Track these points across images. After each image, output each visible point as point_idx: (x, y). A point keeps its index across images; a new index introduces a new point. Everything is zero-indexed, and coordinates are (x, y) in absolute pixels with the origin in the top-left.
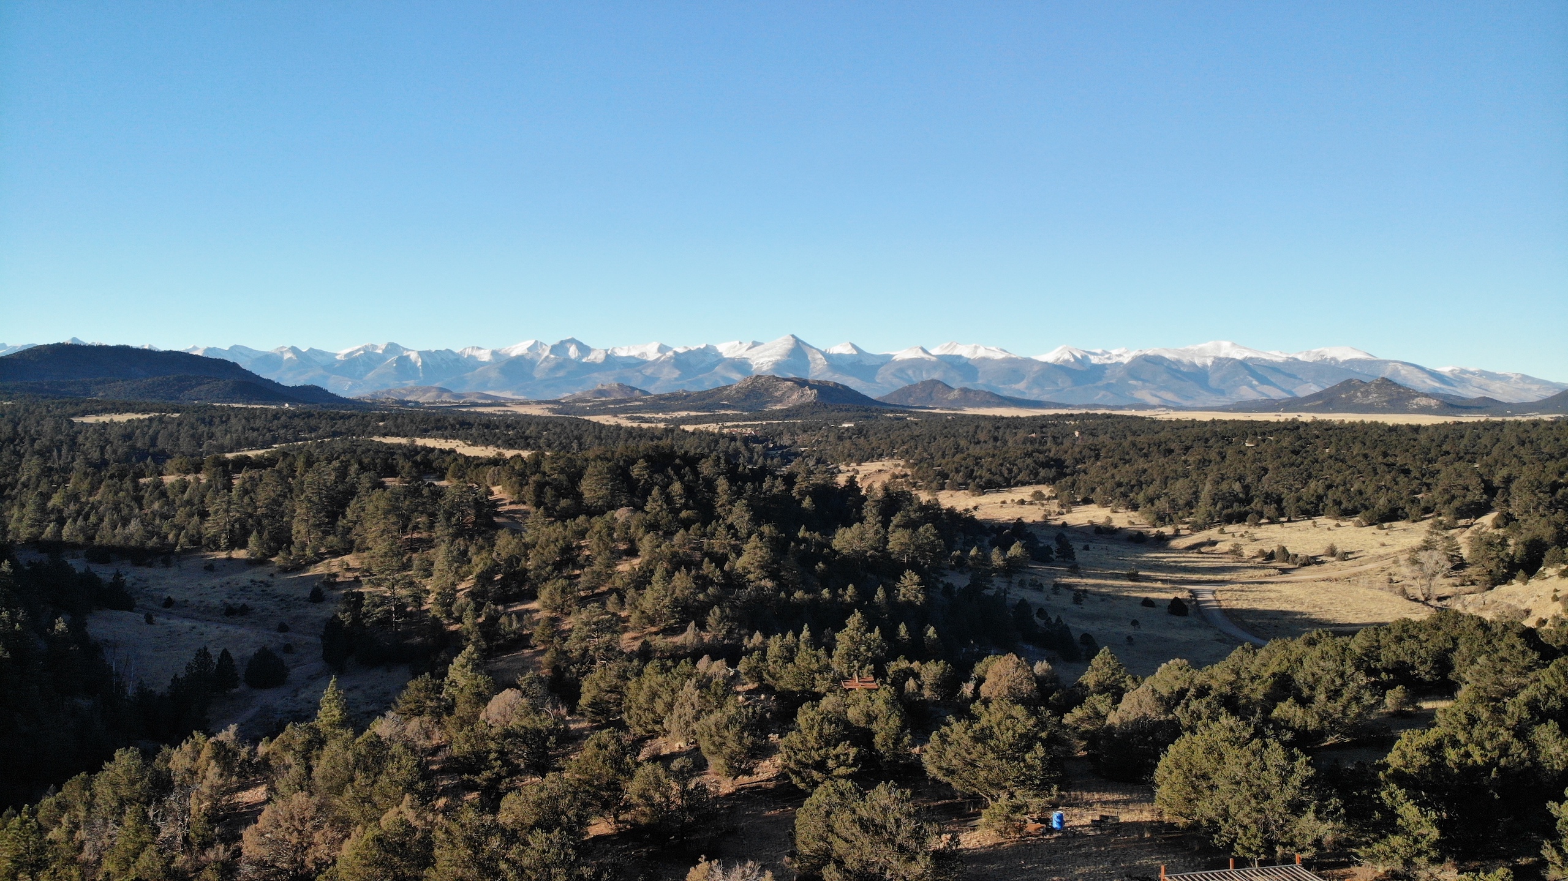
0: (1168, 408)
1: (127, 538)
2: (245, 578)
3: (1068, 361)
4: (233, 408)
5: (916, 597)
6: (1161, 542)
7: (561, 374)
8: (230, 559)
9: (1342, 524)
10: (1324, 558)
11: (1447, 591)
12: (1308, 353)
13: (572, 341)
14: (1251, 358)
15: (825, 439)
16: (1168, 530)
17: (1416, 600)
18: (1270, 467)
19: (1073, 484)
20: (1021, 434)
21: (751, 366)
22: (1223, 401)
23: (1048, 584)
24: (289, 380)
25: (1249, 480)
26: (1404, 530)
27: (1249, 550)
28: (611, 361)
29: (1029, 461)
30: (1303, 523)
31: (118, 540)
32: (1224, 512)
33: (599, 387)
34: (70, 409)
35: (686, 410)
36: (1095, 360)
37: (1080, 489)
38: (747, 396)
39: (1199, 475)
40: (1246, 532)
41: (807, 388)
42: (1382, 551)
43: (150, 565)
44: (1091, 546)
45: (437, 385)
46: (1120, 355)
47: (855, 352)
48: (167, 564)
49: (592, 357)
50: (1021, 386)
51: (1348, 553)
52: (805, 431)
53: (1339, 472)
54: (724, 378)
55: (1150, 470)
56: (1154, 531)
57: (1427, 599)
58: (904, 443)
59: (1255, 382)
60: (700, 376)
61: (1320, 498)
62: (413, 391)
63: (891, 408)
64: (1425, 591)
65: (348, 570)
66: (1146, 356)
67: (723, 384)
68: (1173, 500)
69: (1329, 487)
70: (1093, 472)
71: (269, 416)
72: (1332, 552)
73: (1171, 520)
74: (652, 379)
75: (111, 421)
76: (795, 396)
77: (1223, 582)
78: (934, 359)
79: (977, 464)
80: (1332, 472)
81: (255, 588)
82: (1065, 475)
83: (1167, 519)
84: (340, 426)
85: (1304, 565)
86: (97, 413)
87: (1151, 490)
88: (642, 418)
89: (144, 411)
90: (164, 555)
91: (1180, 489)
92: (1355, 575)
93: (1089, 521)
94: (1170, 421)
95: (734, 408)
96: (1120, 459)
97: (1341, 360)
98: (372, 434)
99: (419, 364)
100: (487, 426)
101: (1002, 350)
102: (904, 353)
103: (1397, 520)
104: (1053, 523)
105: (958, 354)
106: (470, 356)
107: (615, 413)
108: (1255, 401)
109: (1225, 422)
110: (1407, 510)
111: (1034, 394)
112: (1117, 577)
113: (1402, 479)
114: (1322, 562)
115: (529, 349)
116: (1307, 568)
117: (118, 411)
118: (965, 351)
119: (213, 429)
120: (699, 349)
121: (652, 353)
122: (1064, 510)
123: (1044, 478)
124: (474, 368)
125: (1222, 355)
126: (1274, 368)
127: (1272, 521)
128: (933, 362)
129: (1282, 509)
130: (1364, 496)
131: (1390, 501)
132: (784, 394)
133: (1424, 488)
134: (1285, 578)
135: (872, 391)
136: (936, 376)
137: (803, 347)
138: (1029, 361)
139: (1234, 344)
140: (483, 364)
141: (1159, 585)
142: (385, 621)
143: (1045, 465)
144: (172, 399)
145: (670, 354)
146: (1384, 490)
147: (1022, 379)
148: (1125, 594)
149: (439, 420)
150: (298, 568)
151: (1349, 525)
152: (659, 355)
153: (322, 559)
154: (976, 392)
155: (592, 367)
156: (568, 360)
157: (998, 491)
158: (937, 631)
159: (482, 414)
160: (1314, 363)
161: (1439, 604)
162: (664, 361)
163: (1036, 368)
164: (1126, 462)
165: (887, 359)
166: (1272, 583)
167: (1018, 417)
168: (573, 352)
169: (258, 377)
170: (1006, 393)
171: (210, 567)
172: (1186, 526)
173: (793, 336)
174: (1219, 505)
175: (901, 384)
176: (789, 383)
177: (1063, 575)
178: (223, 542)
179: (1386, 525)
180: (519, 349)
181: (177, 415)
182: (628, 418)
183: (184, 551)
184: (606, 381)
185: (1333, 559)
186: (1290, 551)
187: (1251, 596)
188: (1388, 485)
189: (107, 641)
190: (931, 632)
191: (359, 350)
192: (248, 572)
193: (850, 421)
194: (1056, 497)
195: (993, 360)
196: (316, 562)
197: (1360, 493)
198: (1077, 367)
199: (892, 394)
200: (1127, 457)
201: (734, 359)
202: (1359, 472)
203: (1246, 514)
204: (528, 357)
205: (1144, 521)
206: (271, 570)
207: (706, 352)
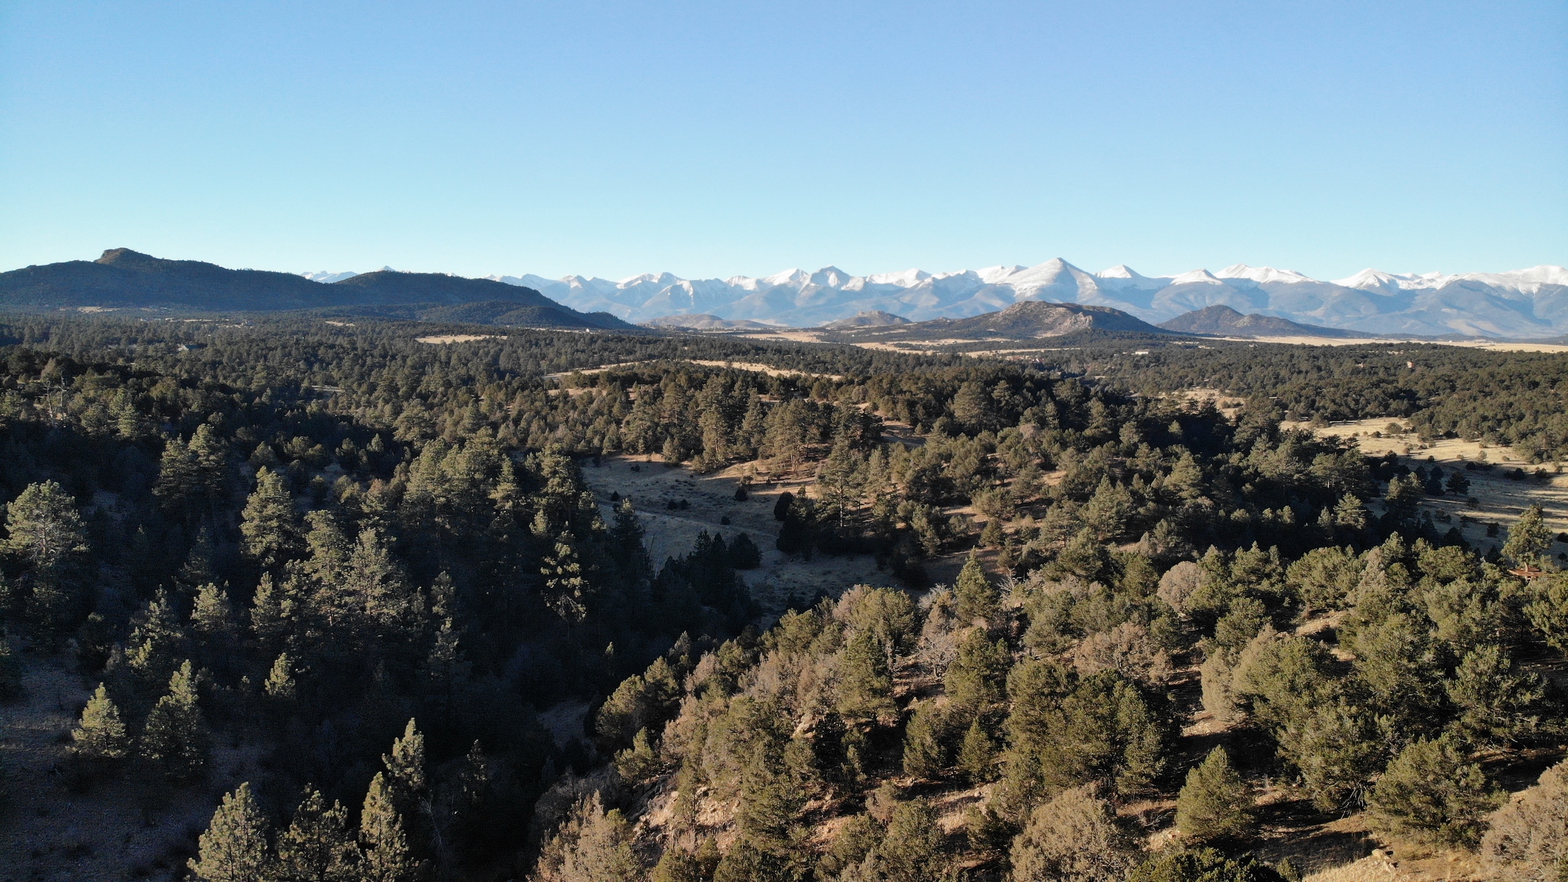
0: (1490, 339)
2: (668, 478)
3: (1372, 286)
5: (1357, 521)
6: (1542, 479)
7: (821, 302)
8: (650, 462)
13: (832, 269)
15: (1118, 367)
16: (1549, 467)
19: (1431, 417)
20: (1345, 363)
21: (1013, 292)
22: (1551, 333)
23: (1451, 516)
28: (869, 288)
29: (1377, 392)
33: (860, 315)
34: (408, 331)
35: (952, 337)
36: (1403, 285)
37: (1439, 422)
38: (1015, 324)
41: (1081, 314)
45: (709, 312)
46: (1432, 280)
47: (1129, 276)
48: (598, 464)
49: (850, 285)
50: (1318, 313)
52: (1095, 359)
54: (984, 305)
56: (1533, 468)
58: (1215, 372)
60: (961, 303)
62: (689, 319)
63: (1177, 335)
65: (759, 474)
66: (1463, 281)
67: (987, 311)
68: (1550, 436)
70: (1450, 404)
73: (1551, 457)
74: (909, 307)
76: (1067, 323)
78: (1219, 283)
79: (1319, 394)
81: (682, 487)
82: (1420, 408)
83: (1545, 456)
87: (1523, 425)
88: (910, 346)
90: (594, 457)
91: (1555, 424)
93: (1459, 456)
94: (1511, 353)
95: (1002, 336)
96: (1480, 392)
99: (691, 293)
101: (1297, 273)
102: (1184, 277)
104: (1418, 457)
105: (1247, 277)
106: (736, 286)
107: (880, 340)
111: (1333, 322)
115: (791, 278)
118: (1255, 274)
120: (959, 275)
121: (910, 280)
122: (1427, 444)
123: (1396, 410)
124: (740, 297)
125: (1549, 281)
128: (1218, 286)
132: (1055, 321)
135: (1154, 315)
136: (1221, 301)
137: (1074, 273)
138: (1327, 286)
140: (749, 293)
143: (1396, 395)
145: (928, 280)
147: (1319, 306)
150: (712, 471)
152: (917, 282)
153: (731, 464)
154: (1269, 319)
155: (851, 295)
156: (827, 288)
157: (1345, 423)
159: (758, 340)
162: (922, 288)
163: (1335, 294)
164: (1487, 394)
165: (1165, 283)
167: (1330, 346)
168: (832, 280)
169: (555, 304)
170: (1300, 321)
171: (636, 468)
173: (1061, 260)
175: (1181, 311)
176: (1061, 309)
178: (641, 446)
180: (780, 278)
181: (505, 337)
182: (896, 346)
183: (610, 454)
184: (866, 308)
191: (637, 280)
192: (669, 474)
193: (1144, 349)
194: (1413, 430)
195: (1287, 284)
196: (725, 467)
198: (1383, 293)
199: (1172, 321)
201: (995, 285)
204: (790, 286)
205: (1519, 458)
206: (688, 472)
207: (968, 278)
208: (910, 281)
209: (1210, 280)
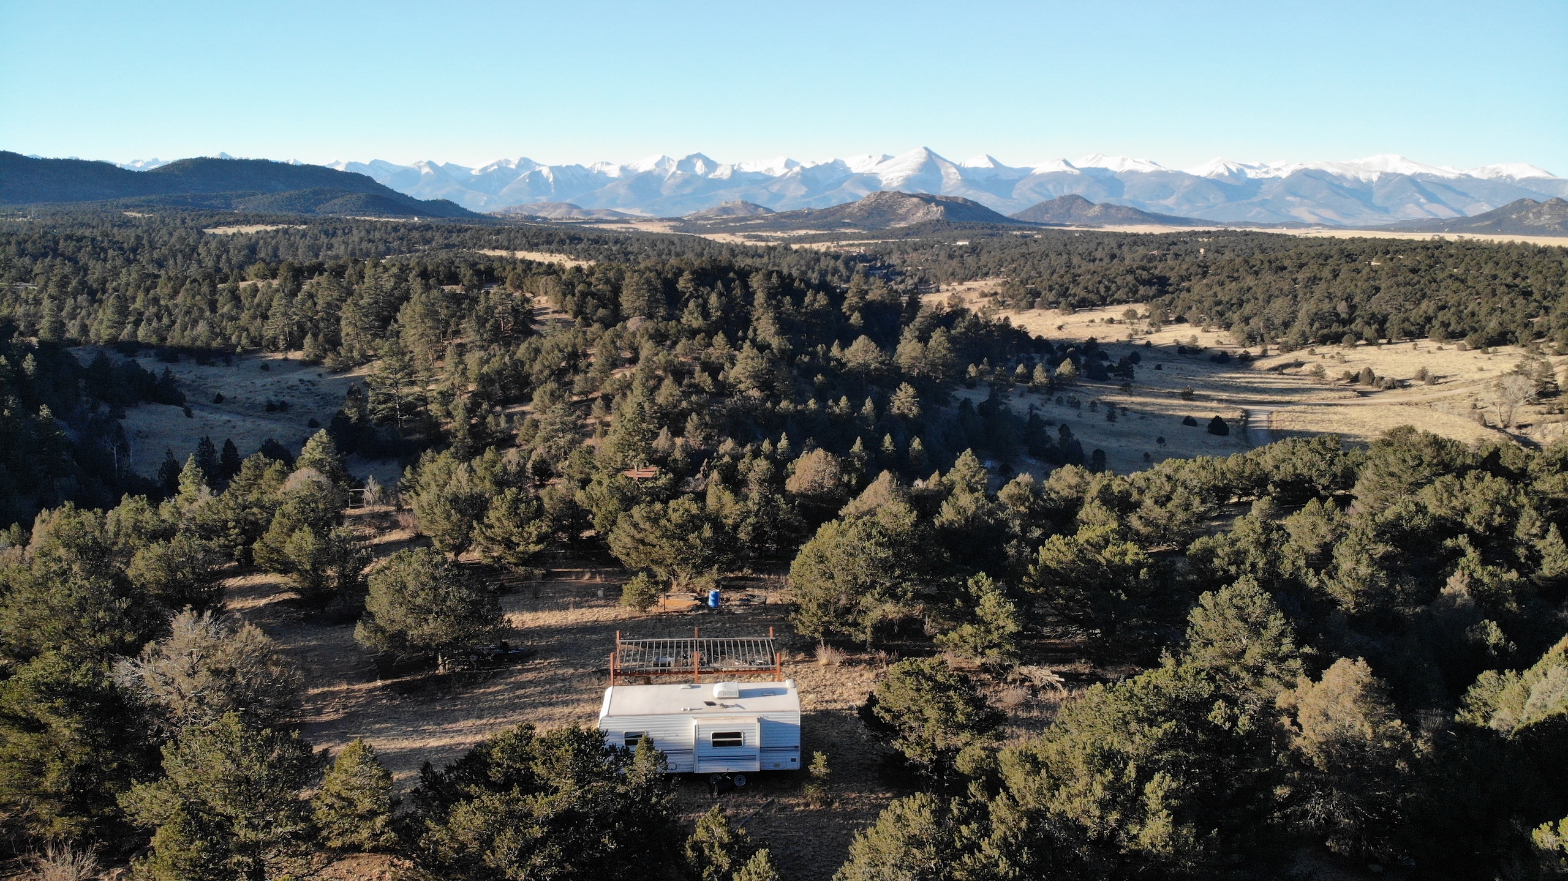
0: (1324, 226)
1: (194, 339)
2: (294, 378)
3: (1222, 175)
4: (358, 221)
5: (911, 410)
6: (1245, 362)
7: (688, 190)
8: (286, 360)
9: (1444, 346)
10: (1412, 382)
11: (1530, 418)
12: (1483, 169)
13: (699, 156)
14: (1421, 174)
15: (934, 257)
16: (1255, 351)
17: (1494, 427)
18: (1383, 286)
19: (1171, 303)
20: (1141, 250)
21: (880, 182)
22: (1387, 220)
23: (1086, 401)
24: (423, 193)
25: (1356, 300)
26: (1510, 355)
27: (1333, 372)
28: (737, 176)
29: (1129, 278)
30: (1404, 345)
31: (186, 341)
32: (1320, 332)
33: (723, 204)
34: (203, 221)
36: (1251, 174)
37: (1176, 308)
38: (870, 214)
39: (1305, 294)
40: (1338, 353)
41: (933, 204)
42: (1477, 376)
43: (213, 365)
44: (1165, 366)
45: (568, 201)
46: (1279, 169)
47: (991, 166)
48: (228, 363)
49: (718, 173)
50: (1170, 202)
51: (1440, 377)
53: (1455, 292)
54: (850, 195)
55: (1254, 288)
56: (1241, 351)
57: (1506, 427)
59: (1423, 200)
60: (827, 193)
61: (1429, 319)
62: (544, 207)
63: (1020, 225)
64: (1504, 418)
66: (1306, 169)
67: (849, 200)
68: (1268, 320)
69: (1443, 308)
70: (1196, 290)
71: (389, 228)
72: (1423, 375)
73: (1263, 340)
74: (777, 197)
75: (239, 231)
76: (920, 214)
77: (1289, 403)
78: (1077, 172)
79: (1074, 281)
80: (1448, 292)
81: (302, 388)
82: (1167, 292)
83: (1259, 339)
84: (455, 239)
85: (1389, 388)
86: (229, 224)
87: (1249, 309)
88: (759, 237)
89: (273, 223)
90: (225, 355)
91: (1279, 307)
92: (1439, 400)
93: (1175, 341)
95: (855, 226)
96: (1228, 277)
97: (1517, 178)
98: (482, 247)
99: (551, 180)
100: (596, 242)
101: (1151, 162)
102: (1045, 166)
103: (1506, 344)
104: (1137, 342)
105: (1104, 166)
106: (599, 172)
107: (732, 231)
108: (1421, 220)
109: (1365, 240)
110: (1517, 334)
111: (1182, 212)
112: (1171, 396)
113: (1520, 301)
114: (1410, 386)
115: (657, 165)
116: (1391, 391)
117: (248, 222)
118: (1113, 164)
119: (334, 241)
120: (827, 164)
121: (778, 169)
122: (1153, 330)
123: (1143, 296)
124: (603, 184)
125: (1389, 170)
126: (1445, 185)
127: (1370, 343)
128: (1075, 176)
129: (1384, 331)
130: (1476, 319)
131: (1501, 324)
132: (909, 210)
133: (1542, 312)
134: (1362, 400)
135: (1005, 207)
136: (1078, 191)
137: (939, 162)
138: (1179, 175)
139: (1403, 159)
140: (612, 180)
141: (1214, 404)
142: (389, 419)
144: (307, 212)
145: (797, 169)
146: (1498, 312)
147: (1171, 195)
148: (1170, 412)
149: (551, 235)
150: (348, 369)
151: (1452, 348)
152: (786, 170)
153: (369, 361)
154: (1119, 208)
155: (718, 183)
156: (695, 176)
157: (1091, 310)
158: (922, 443)
159: (603, 230)
160: (1489, 181)
161: (1517, 432)
162: (790, 177)
163: (1187, 183)
164: (1235, 279)
165: (1026, 173)
166: (1341, 405)
168: (699, 168)
169: (392, 191)
170: (1151, 210)
171: (265, 367)
172: (1276, 347)
173: (926, 149)
174: (1316, 325)
175: (1038, 199)
176: (915, 200)
177: (1112, 392)
178: (281, 344)
179: (1490, 349)
180: (645, 164)
181: (304, 227)
182: (745, 237)
183: (246, 351)
184: (732, 198)
185: (1423, 383)
186: (1377, 373)
187: (1310, 417)
188: (1504, 307)
189: (139, 431)
190: (916, 444)
191: (492, 165)
192: (301, 372)
193: (968, 239)
194: (1149, 316)
195: (1142, 173)
196: (363, 364)
197: (1473, 314)
198: (1232, 182)
199: (1025, 211)
200: (1236, 275)
201: (862, 174)
202: (1478, 293)
203: (1344, 334)
204: (655, 173)
205: (1233, 341)
206: (321, 370)
207: (834, 167)
208: (779, 171)
209: (1068, 169)
